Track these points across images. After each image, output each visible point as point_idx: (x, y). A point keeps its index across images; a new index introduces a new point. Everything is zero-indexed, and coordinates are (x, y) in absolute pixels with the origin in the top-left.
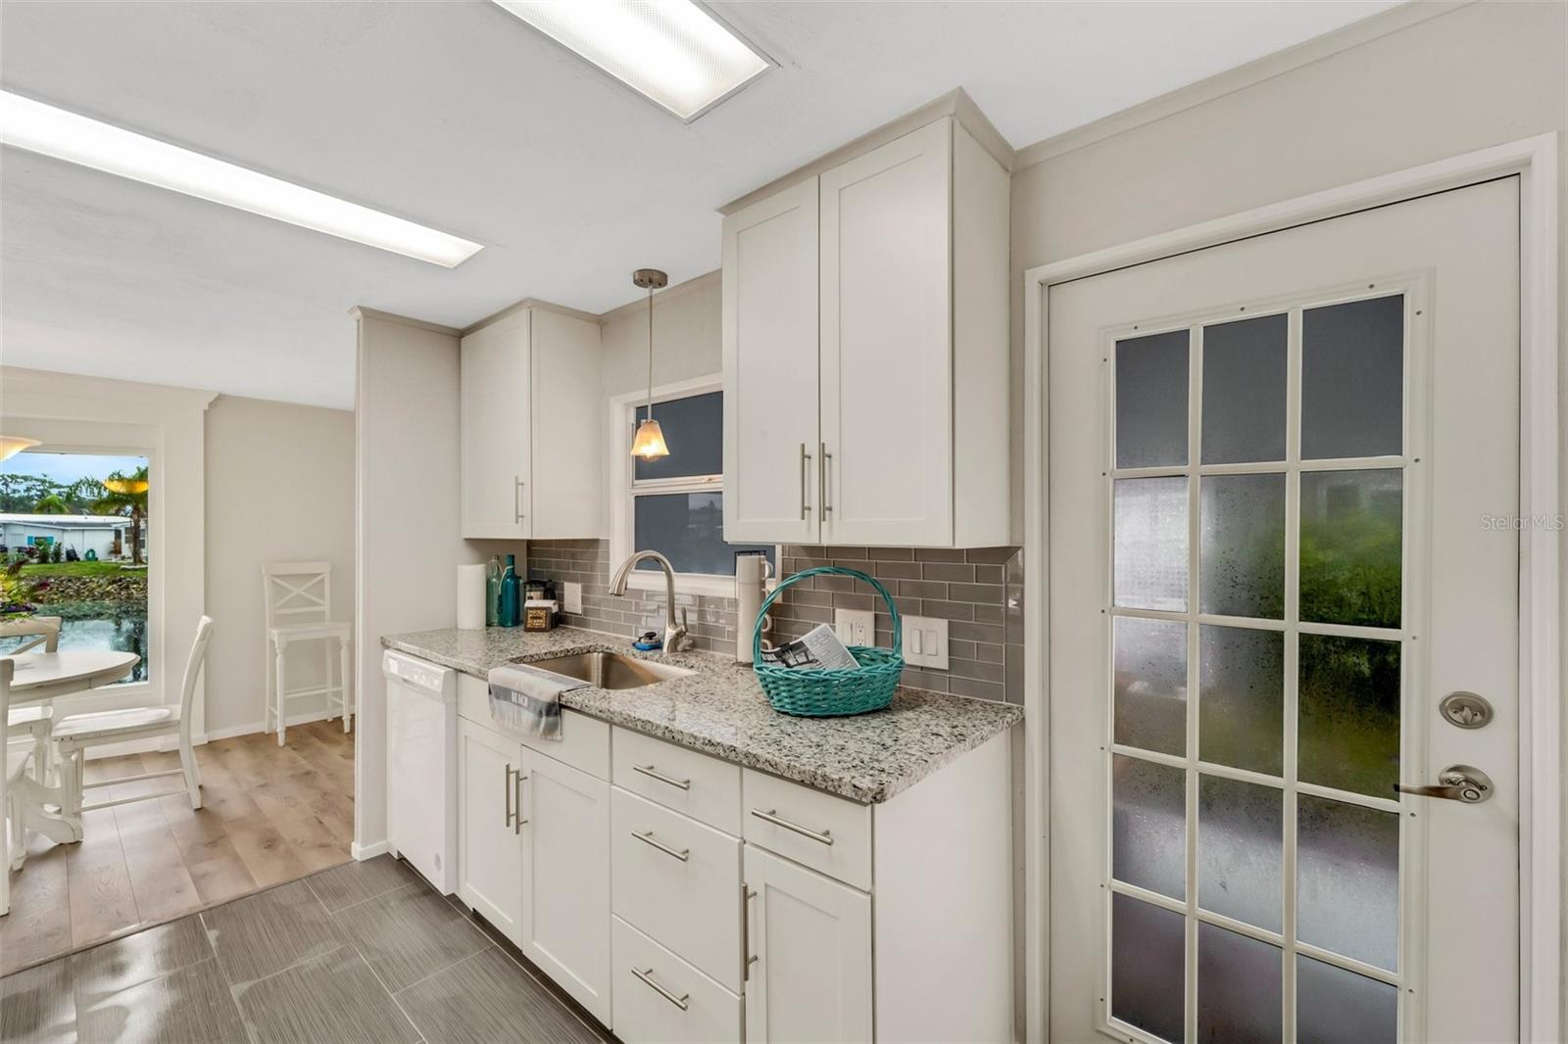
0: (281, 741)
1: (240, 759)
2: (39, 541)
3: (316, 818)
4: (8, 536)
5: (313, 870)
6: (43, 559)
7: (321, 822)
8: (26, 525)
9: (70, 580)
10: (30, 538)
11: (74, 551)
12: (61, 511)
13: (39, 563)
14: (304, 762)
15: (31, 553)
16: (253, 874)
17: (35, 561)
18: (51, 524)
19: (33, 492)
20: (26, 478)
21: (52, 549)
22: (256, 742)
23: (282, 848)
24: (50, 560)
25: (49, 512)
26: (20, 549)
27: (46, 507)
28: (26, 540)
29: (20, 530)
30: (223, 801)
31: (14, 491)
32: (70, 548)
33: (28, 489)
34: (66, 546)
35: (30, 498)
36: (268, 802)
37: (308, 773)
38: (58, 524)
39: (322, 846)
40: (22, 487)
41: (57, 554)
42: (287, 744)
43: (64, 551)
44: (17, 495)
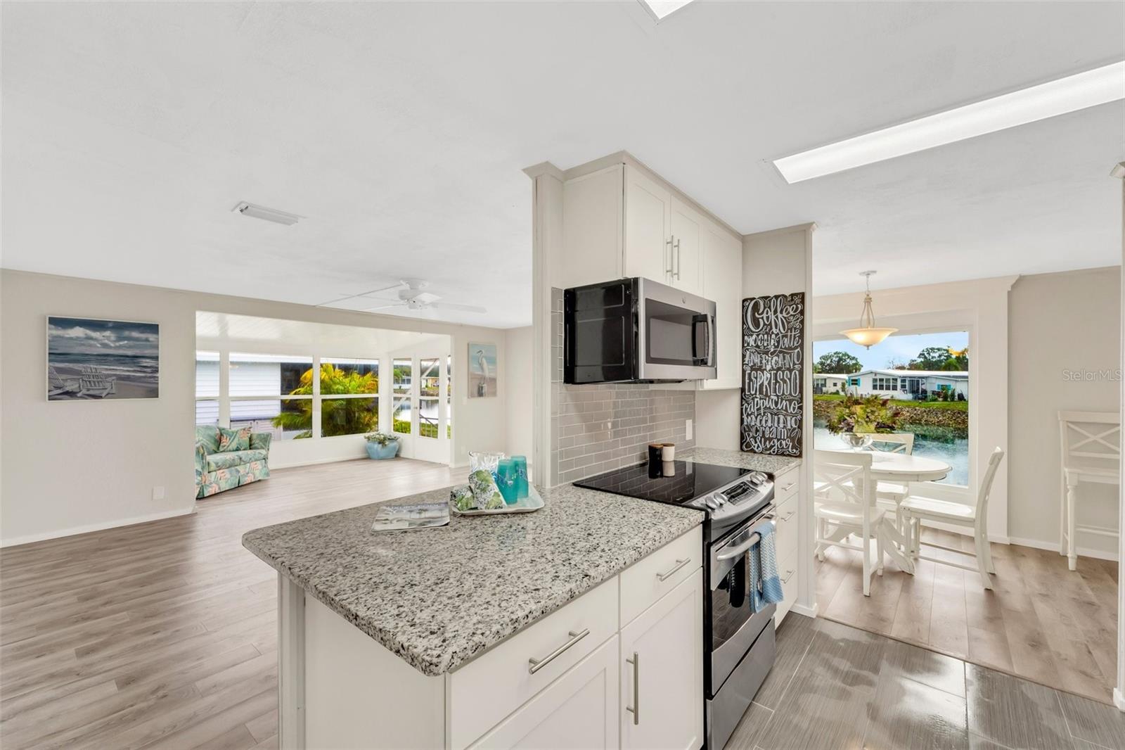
0: (1072, 565)
1: (1031, 567)
2: (944, 387)
3: (1087, 647)
4: (928, 385)
5: (1066, 688)
6: (945, 399)
7: (1090, 652)
8: (937, 378)
9: (959, 413)
10: (938, 385)
11: (962, 394)
12: (957, 369)
13: (943, 401)
14: (1089, 592)
15: (938, 394)
16: (1013, 659)
17: (941, 399)
18: (949, 377)
19: (943, 358)
20: (939, 349)
21: (950, 393)
22: (1051, 559)
23: (1045, 653)
24: (949, 399)
25: (949, 370)
26: (933, 392)
27: (948, 367)
28: (937, 387)
29: (934, 381)
30: (1007, 592)
31: (933, 357)
32: (960, 392)
33: (940, 356)
34: (957, 392)
35: (941, 361)
36: (1044, 611)
37: (1091, 604)
38: (954, 377)
39: (1084, 673)
40: (936, 355)
41: (953, 395)
42: (1078, 570)
43: (956, 394)
44: (934, 360)
